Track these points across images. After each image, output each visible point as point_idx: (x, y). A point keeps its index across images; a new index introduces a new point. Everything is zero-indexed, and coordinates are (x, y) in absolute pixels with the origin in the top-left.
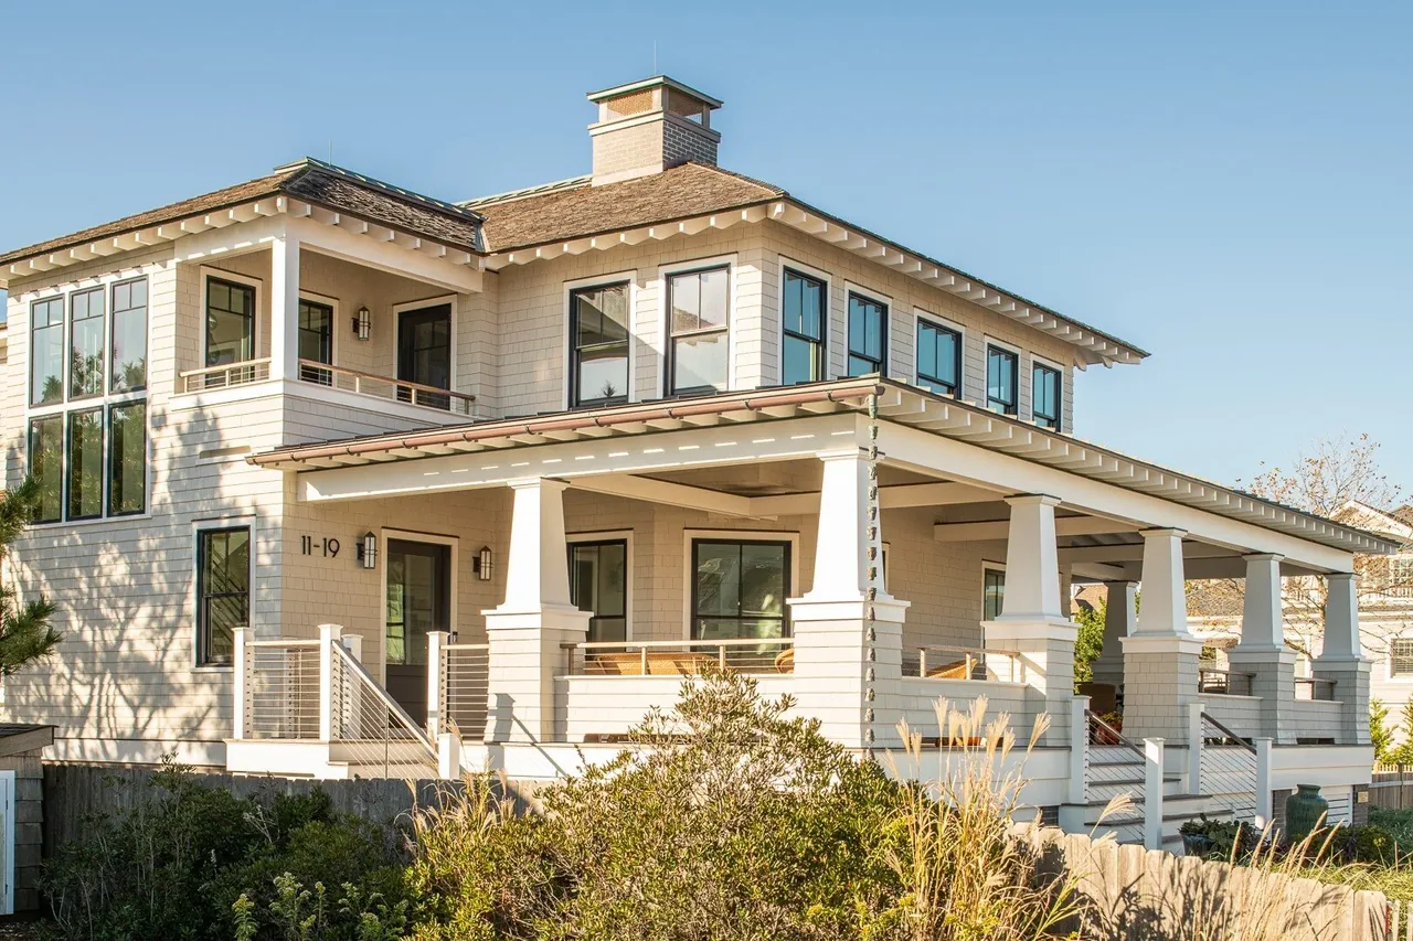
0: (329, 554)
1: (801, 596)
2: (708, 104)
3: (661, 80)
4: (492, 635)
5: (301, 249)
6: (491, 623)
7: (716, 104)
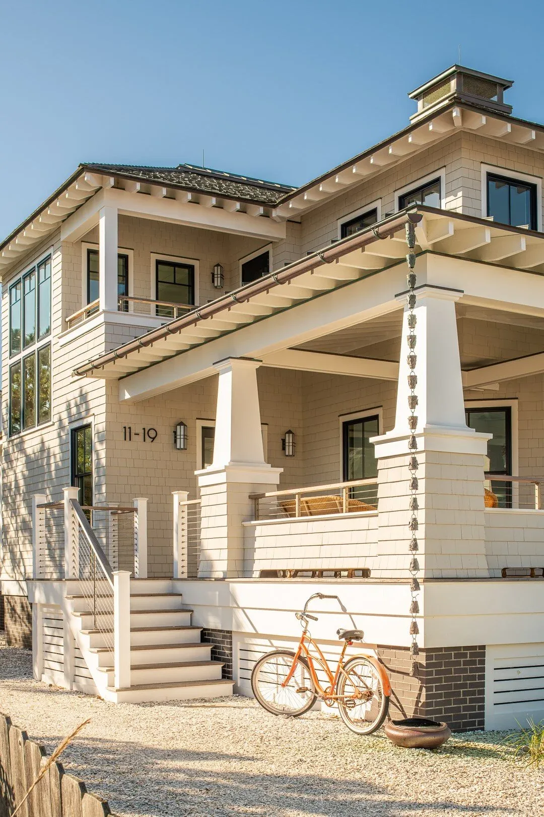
0: (148, 440)
1: (384, 433)
2: (502, 85)
3: (454, 69)
4: (203, 491)
5: (118, 214)
6: (202, 481)
7: (508, 84)
